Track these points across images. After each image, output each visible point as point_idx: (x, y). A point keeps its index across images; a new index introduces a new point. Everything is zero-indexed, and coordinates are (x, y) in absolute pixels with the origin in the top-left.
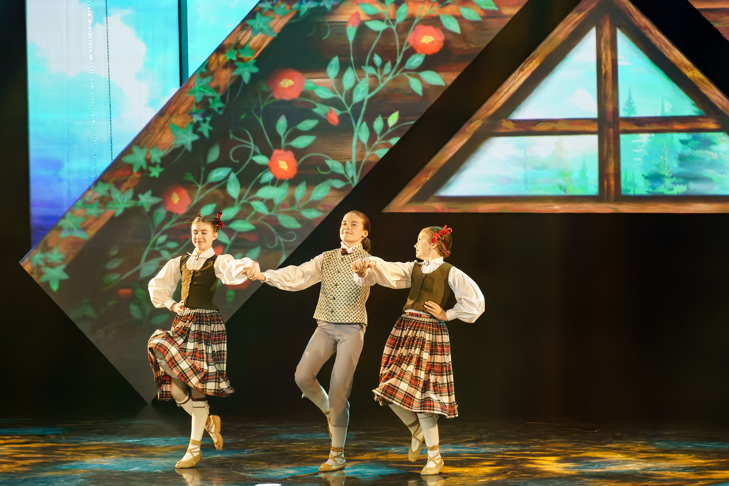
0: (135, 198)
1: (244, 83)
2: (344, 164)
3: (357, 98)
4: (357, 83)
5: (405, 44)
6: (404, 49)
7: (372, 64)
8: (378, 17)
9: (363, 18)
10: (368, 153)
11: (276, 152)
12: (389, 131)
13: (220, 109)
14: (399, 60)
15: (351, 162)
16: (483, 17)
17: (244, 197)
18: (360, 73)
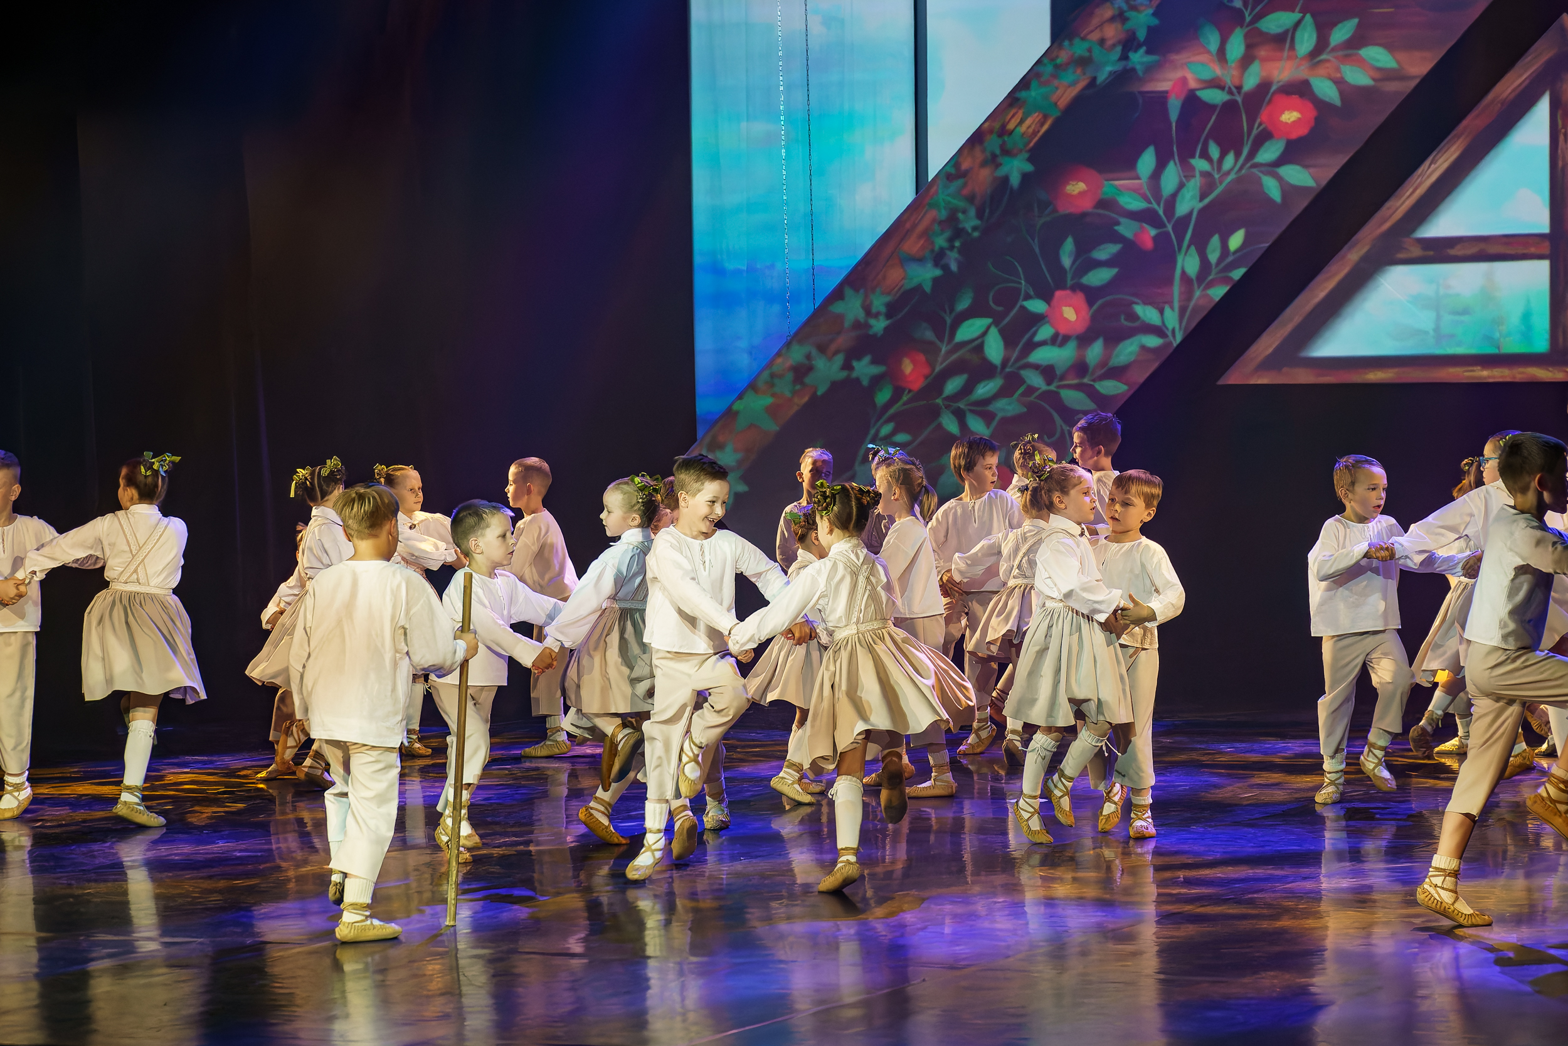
0: (847, 366)
1: (1012, 188)
2: (1162, 312)
3: (1182, 209)
4: (1181, 186)
5: (1256, 125)
6: (1255, 132)
7: (1205, 155)
8: (1215, 84)
9: (1192, 84)
10: (1198, 293)
11: (1058, 294)
12: (1230, 259)
13: (975, 228)
14: (1245, 151)
15: (1172, 308)
16: (1374, 79)
17: (1010, 364)
18: (1188, 171)
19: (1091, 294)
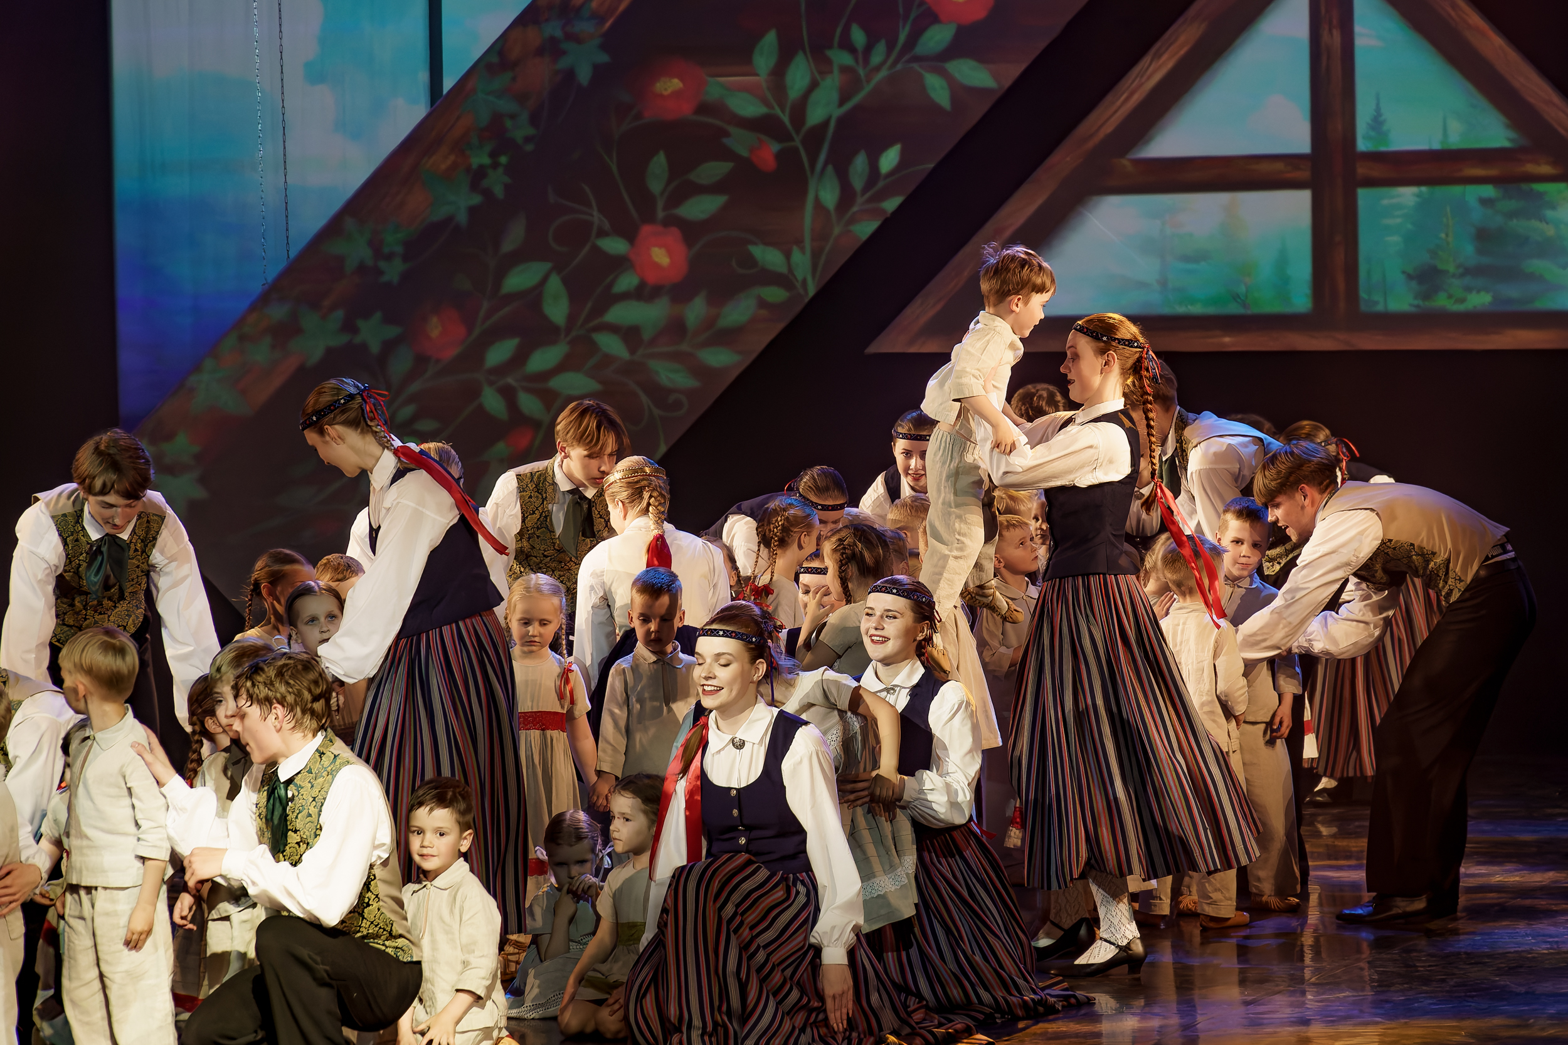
0: (349, 326)
1: (579, 86)
2: (788, 255)
3: (815, 115)
4: (814, 85)
5: (916, 6)
6: (913, 16)
7: (847, 45)
10: (837, 231)
11: (646, 230)
12: (881, 184)
13: (528, 139)
14: (902, 37)
15: (803, 250)
17: (579, 323)
18: (822, 64)
19: (690, 231)
